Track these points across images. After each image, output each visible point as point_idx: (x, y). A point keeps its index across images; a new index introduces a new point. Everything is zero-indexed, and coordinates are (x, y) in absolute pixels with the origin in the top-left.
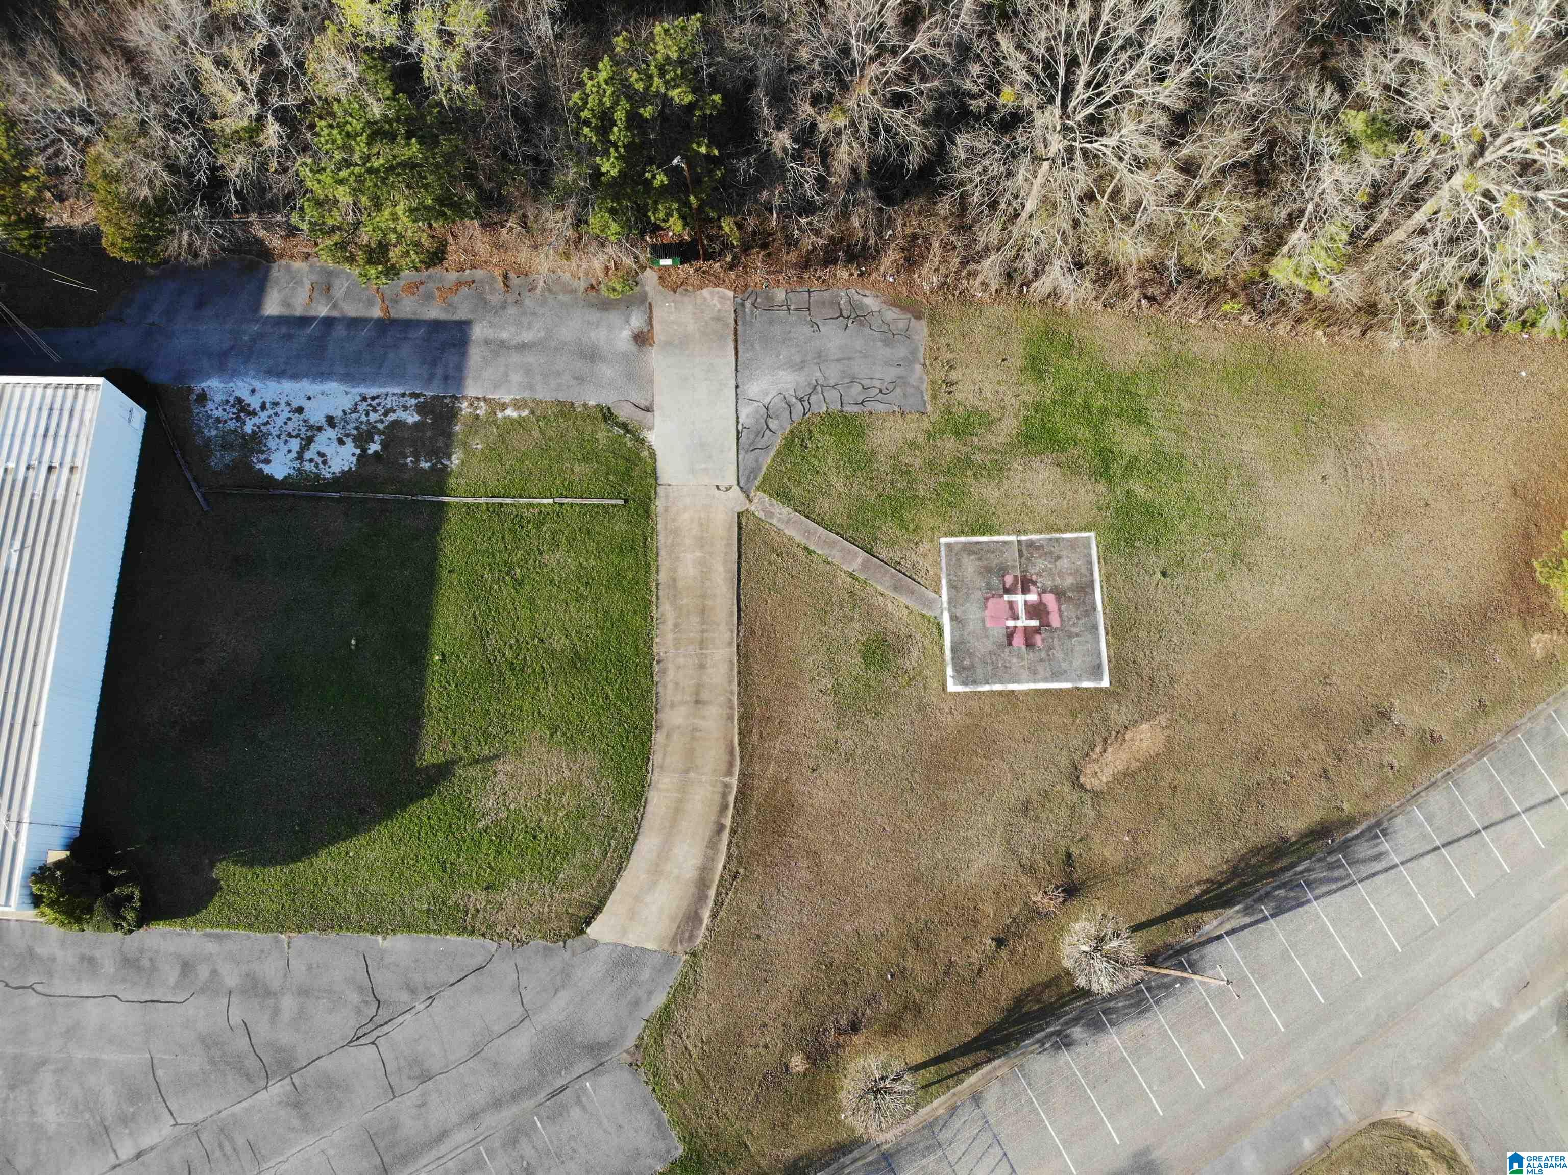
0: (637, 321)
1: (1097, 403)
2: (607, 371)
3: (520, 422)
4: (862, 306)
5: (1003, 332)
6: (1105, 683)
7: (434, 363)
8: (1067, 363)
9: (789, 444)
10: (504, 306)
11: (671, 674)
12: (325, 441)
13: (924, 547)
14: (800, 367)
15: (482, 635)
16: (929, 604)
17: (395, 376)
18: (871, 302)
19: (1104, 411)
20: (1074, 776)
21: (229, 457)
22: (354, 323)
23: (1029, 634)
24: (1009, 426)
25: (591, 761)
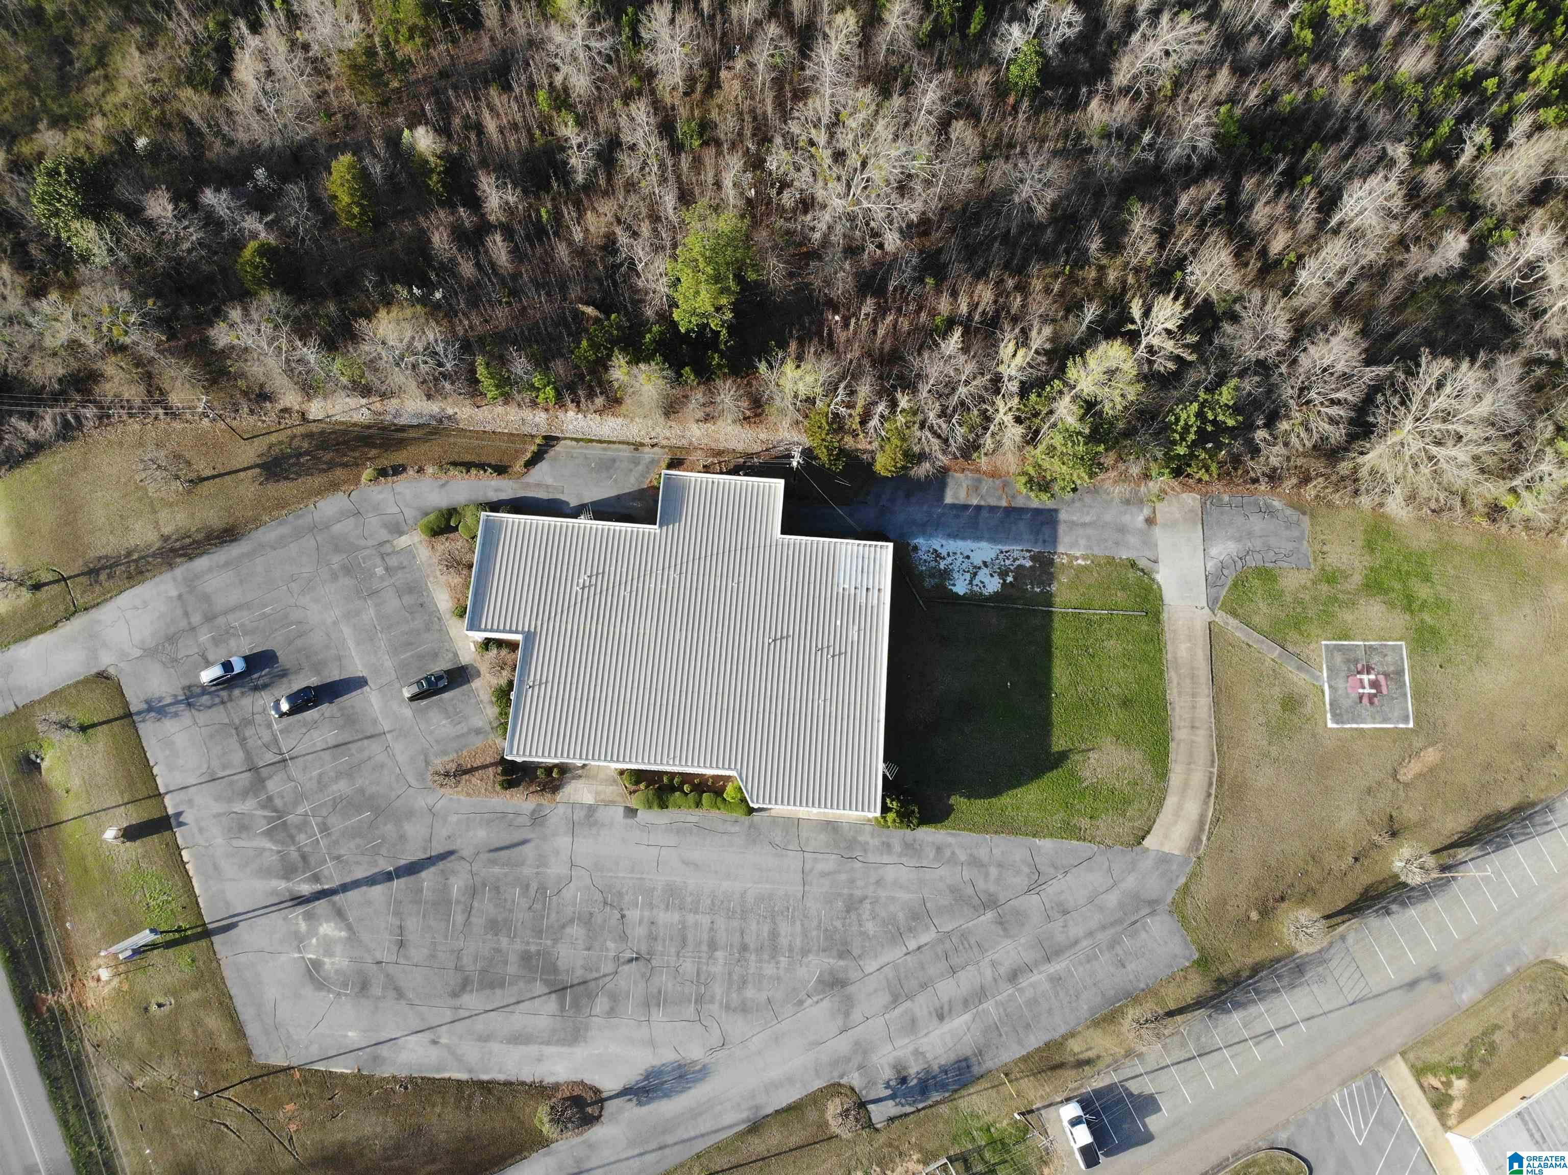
0: (1146, 512)
1: (1405, 568)
2: (1132, 540)
3: (1086, 567)
4: (1272, 506)
5: (1351, 525)
6: (1411, 725)
7: (1037, 533)
8: (1387, 545)
9: (1235, 585)
10: (1073, 501)
11: (1178, 709)
12: (983, 575)
13: (1312, 647)
14: (1239, 540)
15: (1076, 685)
16: (1317, 678)
17: (1017, 540)
18: (1277, 504)
19: (1408, 573)
20: (1394, 774)
21: (934, 582)
22: (993, 509)
23: (1371, 697)
24: (1357, 579)
25: (1138, 755)
